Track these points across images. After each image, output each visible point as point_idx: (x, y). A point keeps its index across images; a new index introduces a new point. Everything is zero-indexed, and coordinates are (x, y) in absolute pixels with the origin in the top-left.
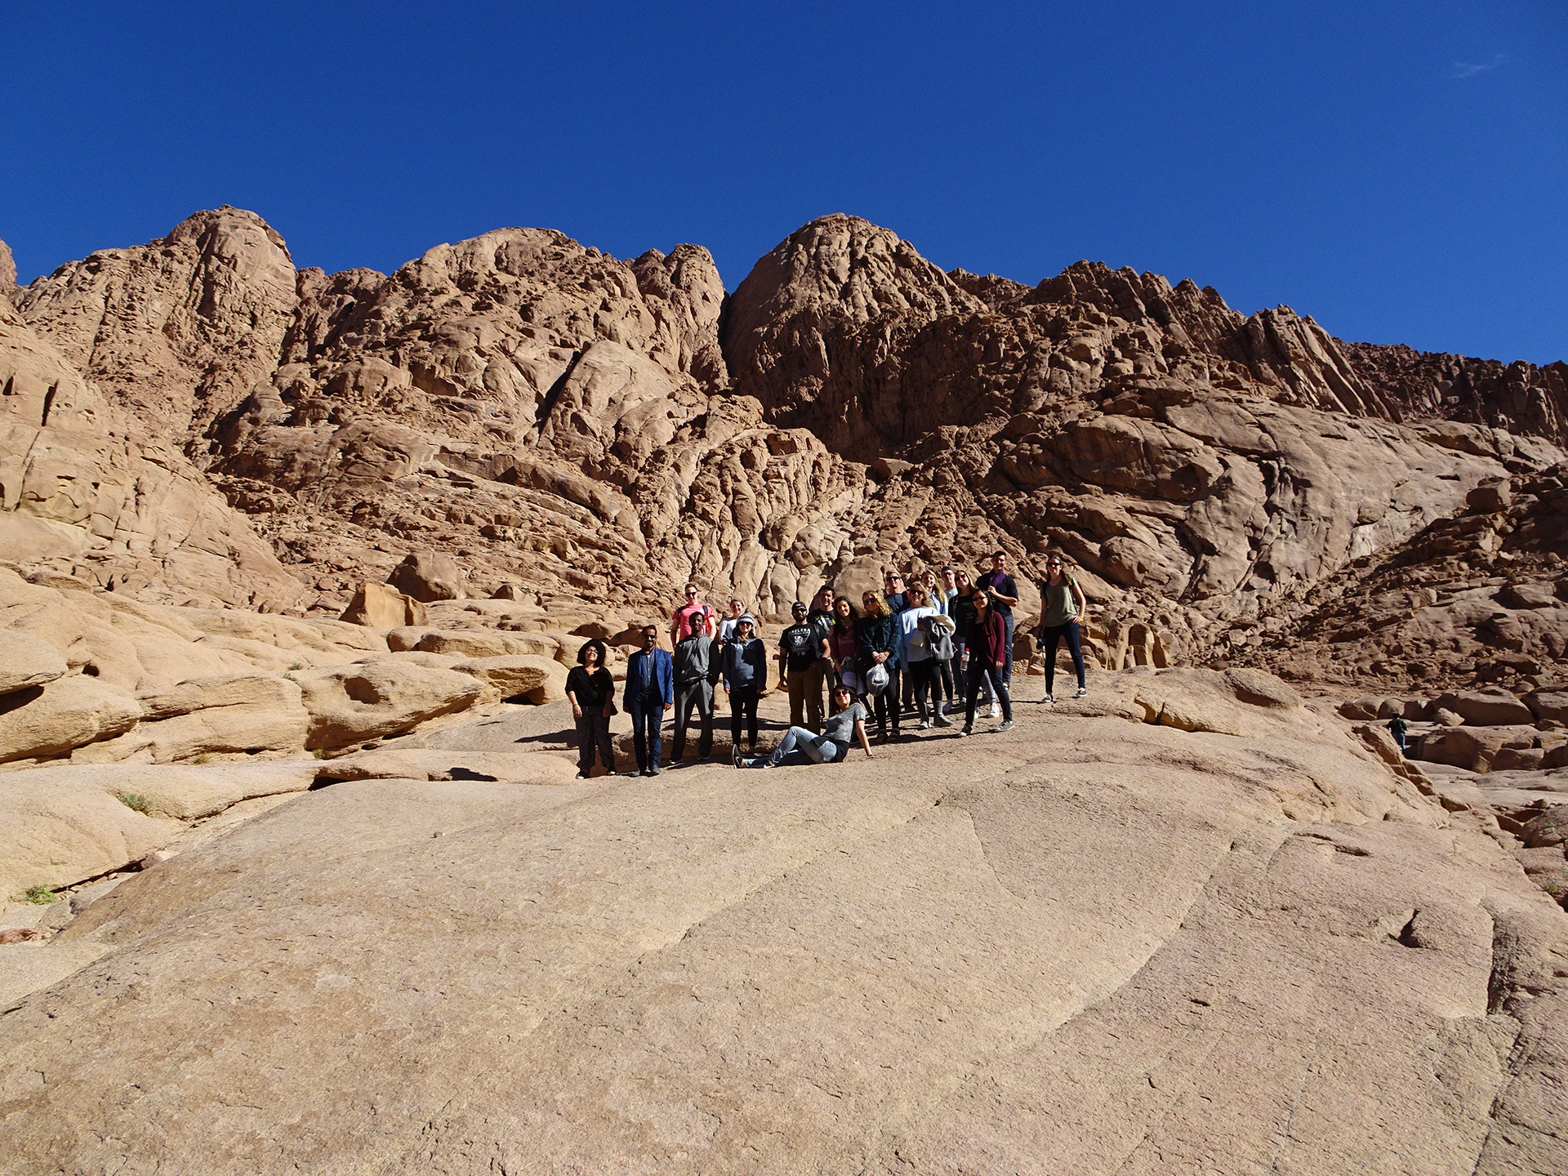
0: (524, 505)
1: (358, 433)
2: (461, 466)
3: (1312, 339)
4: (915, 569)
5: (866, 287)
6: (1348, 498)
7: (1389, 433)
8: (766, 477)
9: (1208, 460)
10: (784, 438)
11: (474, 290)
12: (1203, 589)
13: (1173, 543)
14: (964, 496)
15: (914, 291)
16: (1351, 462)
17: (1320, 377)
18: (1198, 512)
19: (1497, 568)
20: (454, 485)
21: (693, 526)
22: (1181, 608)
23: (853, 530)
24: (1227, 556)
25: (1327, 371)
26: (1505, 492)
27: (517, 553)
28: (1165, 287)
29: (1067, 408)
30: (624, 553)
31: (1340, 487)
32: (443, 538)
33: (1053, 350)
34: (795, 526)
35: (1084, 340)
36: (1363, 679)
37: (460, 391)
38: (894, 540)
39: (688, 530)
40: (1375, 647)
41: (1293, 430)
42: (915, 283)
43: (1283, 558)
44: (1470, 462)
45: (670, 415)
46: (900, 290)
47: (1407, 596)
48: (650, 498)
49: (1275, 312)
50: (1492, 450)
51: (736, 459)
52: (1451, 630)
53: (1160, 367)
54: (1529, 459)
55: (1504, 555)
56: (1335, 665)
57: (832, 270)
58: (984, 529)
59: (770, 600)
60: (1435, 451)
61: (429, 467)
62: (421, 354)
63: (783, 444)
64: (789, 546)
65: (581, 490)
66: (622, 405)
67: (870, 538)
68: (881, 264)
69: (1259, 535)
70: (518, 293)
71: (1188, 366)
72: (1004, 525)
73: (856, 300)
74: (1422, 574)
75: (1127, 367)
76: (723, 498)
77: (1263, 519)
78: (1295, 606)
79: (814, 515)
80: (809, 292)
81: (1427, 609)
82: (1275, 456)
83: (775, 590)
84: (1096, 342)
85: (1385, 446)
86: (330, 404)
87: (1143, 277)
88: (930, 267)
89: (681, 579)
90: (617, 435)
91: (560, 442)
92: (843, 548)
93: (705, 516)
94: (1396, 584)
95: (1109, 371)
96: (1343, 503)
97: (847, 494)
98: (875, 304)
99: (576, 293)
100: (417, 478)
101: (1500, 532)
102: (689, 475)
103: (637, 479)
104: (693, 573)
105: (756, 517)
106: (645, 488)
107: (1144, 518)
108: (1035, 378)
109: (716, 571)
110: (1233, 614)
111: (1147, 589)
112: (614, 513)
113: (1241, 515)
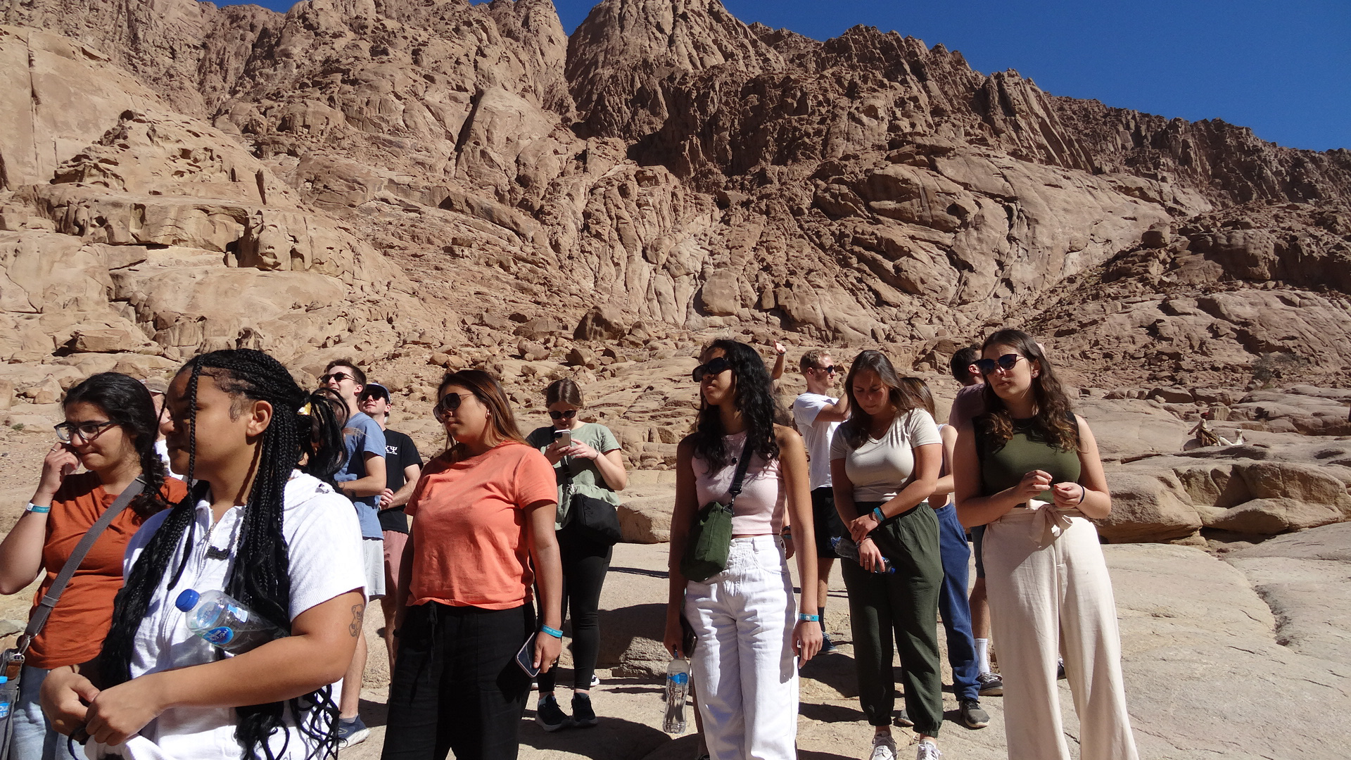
0: (463, 227)
1: (319, 167)
2: (407, 195)
3: (1032, 96)
4: (761, 280)
5: (686, 39)
6: (1064, 233)
7: (1090, 184)
8: (639, 206)
9: (966, 201)
10: (649, 174)
11: (365, 33)
12: (965, 297)
13: (944, 262)
14: (792, 223)
15: (725, 43)
16: (1066, 205)
17: (1037, 127)
18: (960, 241)
19: (1161, 287)
20: (406, 210)
21: (590, 244)
22: (950, 311)
23: (710, 248)
24: (981, 273)
25: (1043, 125)
26: (1167, 235)
27: (476, 268)
28: (923, 50)
29: (864, 157)
30: (548, 267)
31: (1057, 224)
32: (415, 256)
33: (850, 108)
34: (667, 245)
35: (872, 102)
36: (1075, 362)
37: (386, 130)
38: (742, 257)
39: (588, 248)
40: (1081, 341)
41: (1025, 180)
42: (725, 36)
43: (1019, 277)
44: (1144, 207)
45: (556, 152)
46: (715, 41)
47: (1102, 306)
48: (555, 222)
49: (1006, 75)
50: (1158, 199)
51: (616, 190)
52: (1130, 330)
53: (930, 126)
54: (1182, 205)
55: (1165, 279)
56: (1056, 353)
57: (658, 23)
58: (807, 250)
59: (655, 302)
60: (1122, 199)
61: (382, 196)
62: (348, 96)
63: (649, 179)
64: (664, 261)
65: (504, 216)
66: (518, 143)
67: (725, 256)
68: (698, 19)
69: (1003, 259)
70: (405, 38)
71: (949, 125)
72: (822, 246)
73: (679, 50)
74: (1112, 290)
75: (905, 125)
76: (610, 222)
77: (1005, 246)
78: (1027, 310)
79: (680, 236)
80: (639, 40)
81: (1115, 315)
82: (1013, 199)
83: (658, 294)
84: (882, 102)
85: (1087, 194)
86: (286, 140)
87: (907, 41)
88: (737, 23)
89: (589, 285)
90: (518, 170)
91: (473, 174)
92: (704, 263)
93: (598, 236)
94: (1096, 297)
95: (893, 128)
96: (1061, 237)
97: (699, 219)
98: (694, 53)
99: (454, 39)
100: (374, 204)
101: (1163, 262)
102: (580, 204)
103: (542, 207)
104: (596, 282)
105: (637, 237)
106: (549, 214)
107: (923, 244)
108: (837, 130)
109: (613, 280)
110: (986, 315)
111: (926, 297)
112: (531, 234)
113: (990, 243)
